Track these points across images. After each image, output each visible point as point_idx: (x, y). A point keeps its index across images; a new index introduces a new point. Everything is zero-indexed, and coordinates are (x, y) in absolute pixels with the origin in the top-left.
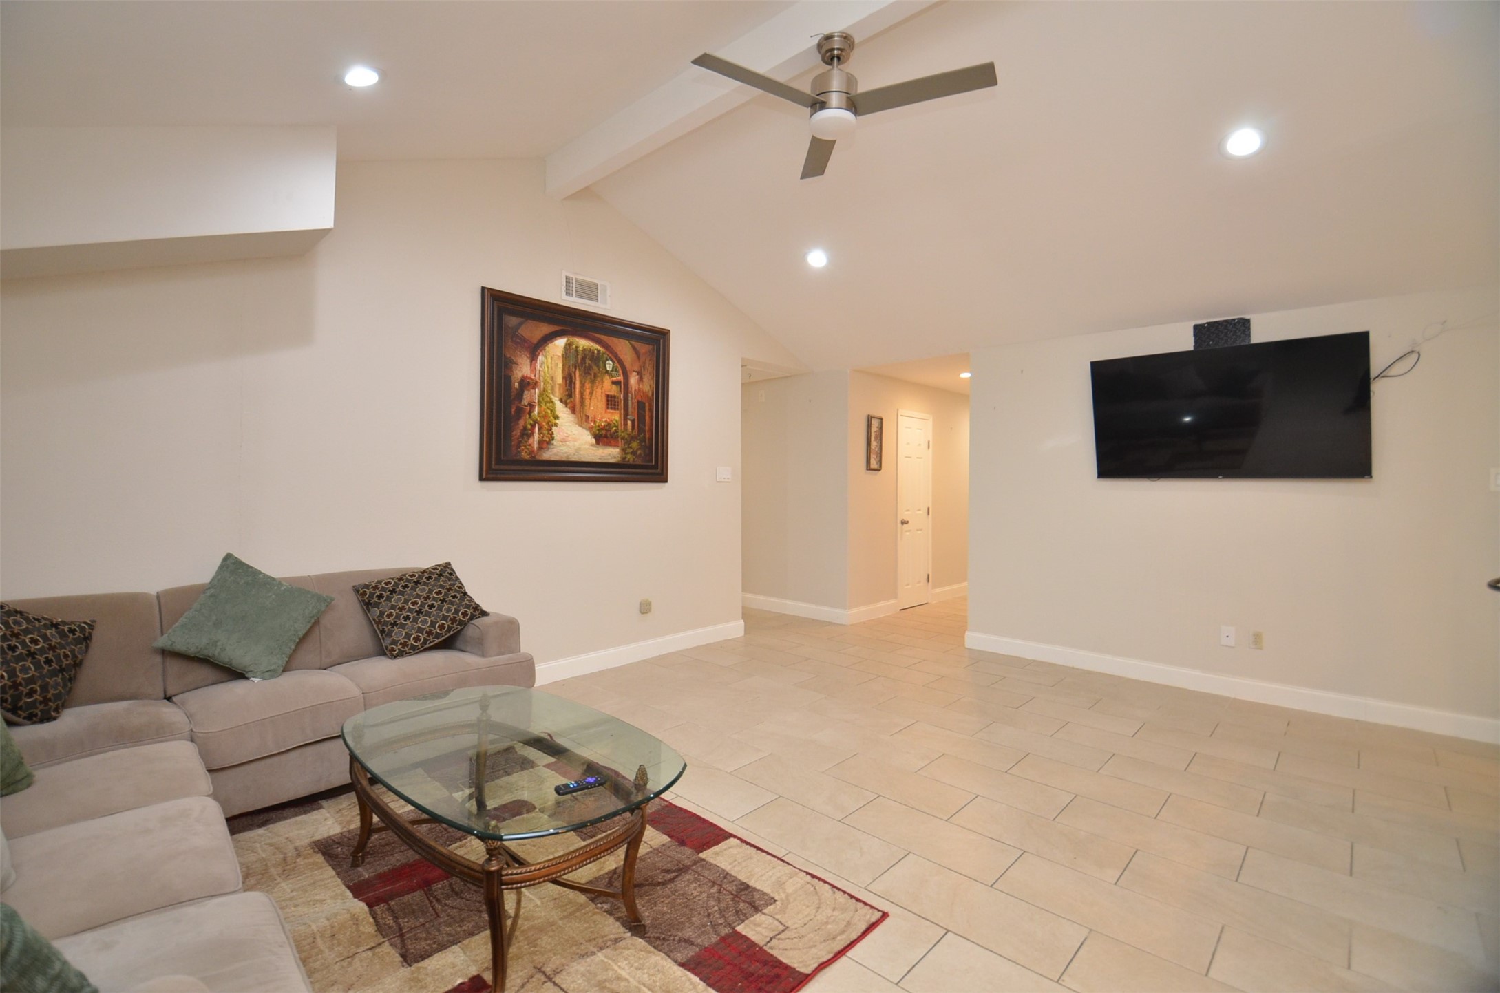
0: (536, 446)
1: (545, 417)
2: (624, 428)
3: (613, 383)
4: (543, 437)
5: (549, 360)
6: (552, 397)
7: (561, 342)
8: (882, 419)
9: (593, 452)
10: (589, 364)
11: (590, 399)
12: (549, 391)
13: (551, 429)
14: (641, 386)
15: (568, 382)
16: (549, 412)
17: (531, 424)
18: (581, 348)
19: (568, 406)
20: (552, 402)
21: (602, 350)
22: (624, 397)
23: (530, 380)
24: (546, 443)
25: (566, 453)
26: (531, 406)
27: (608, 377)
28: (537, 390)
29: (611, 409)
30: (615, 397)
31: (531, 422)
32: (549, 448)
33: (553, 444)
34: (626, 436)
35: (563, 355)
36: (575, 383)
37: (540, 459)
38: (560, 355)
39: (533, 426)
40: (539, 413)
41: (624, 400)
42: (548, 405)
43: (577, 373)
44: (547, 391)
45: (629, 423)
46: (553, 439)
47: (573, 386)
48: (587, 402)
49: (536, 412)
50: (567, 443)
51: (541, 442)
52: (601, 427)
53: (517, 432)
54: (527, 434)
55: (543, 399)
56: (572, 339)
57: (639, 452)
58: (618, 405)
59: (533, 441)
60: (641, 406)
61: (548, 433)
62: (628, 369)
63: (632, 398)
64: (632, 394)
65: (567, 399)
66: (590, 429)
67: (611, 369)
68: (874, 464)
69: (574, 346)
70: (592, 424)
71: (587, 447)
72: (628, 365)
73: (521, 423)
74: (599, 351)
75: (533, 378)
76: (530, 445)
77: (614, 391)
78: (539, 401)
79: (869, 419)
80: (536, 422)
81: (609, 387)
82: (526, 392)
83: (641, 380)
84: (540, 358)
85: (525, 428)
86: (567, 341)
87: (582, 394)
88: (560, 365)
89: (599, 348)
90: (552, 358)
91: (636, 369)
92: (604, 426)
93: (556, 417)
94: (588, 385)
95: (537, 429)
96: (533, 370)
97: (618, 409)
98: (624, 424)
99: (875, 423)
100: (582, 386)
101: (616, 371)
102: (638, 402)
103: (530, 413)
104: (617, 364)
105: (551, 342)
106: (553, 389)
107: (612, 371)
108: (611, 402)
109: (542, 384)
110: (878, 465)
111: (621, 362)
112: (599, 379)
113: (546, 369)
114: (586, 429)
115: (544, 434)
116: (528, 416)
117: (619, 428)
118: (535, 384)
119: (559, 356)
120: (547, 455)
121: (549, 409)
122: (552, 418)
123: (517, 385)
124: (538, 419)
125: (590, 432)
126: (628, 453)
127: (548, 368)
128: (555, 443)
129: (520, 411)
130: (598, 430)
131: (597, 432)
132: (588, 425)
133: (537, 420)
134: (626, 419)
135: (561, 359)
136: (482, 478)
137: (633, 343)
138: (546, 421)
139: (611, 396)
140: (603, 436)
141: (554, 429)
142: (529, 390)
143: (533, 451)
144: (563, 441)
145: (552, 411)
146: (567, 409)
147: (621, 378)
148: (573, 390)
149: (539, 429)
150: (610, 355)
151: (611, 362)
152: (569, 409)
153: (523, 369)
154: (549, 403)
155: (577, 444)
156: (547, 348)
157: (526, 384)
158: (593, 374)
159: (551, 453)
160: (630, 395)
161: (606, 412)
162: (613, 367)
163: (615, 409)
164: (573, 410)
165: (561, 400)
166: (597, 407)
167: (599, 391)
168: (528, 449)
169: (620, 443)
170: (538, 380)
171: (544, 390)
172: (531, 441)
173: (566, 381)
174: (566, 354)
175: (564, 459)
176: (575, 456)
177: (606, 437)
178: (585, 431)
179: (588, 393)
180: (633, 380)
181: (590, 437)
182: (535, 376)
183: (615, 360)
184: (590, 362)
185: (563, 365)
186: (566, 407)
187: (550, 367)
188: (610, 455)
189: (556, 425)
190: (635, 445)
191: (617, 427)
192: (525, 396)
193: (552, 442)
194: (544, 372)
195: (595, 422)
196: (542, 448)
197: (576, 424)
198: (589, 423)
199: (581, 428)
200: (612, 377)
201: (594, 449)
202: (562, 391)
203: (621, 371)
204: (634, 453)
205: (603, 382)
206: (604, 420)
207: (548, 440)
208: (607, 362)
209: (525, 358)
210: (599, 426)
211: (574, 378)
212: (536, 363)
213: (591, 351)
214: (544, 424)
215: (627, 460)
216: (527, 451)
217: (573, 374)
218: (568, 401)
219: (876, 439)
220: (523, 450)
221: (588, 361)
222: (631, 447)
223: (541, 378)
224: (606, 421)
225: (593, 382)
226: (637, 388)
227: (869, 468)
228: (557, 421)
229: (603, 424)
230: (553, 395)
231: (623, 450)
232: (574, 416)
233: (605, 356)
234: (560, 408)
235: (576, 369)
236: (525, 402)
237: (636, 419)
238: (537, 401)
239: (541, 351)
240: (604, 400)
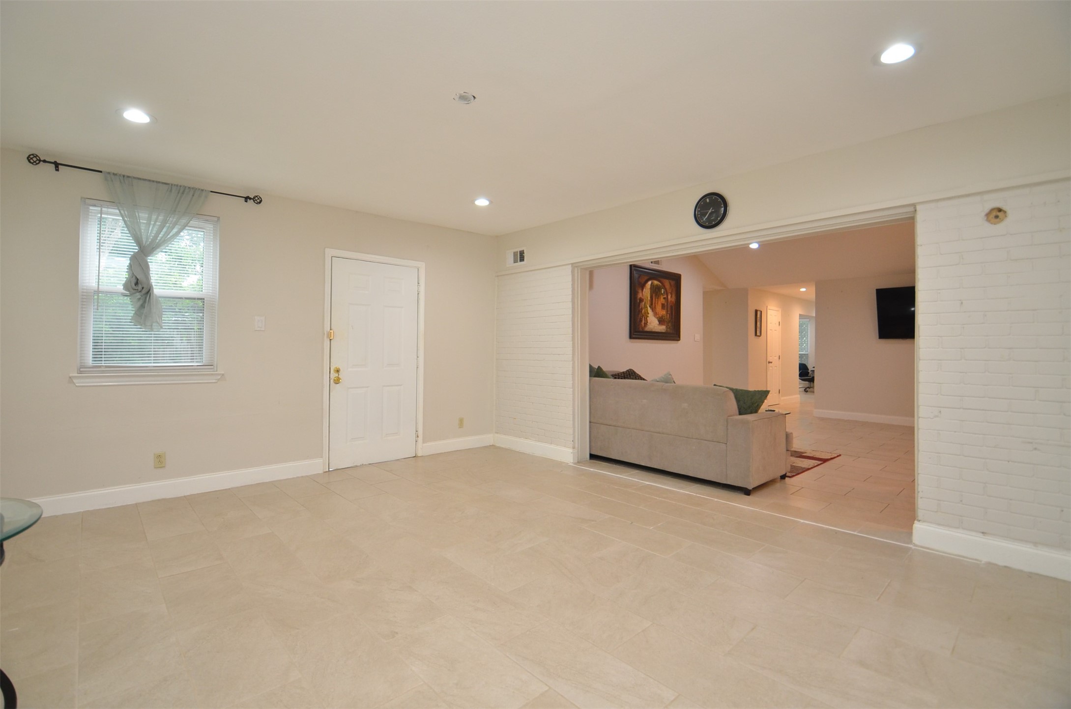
8: (761, 312)
24: (646, 324)
26: (642, 309)
46: (647, 322)
51: (645, 323)
53: (639, 320)
54: (641, 321)
60: (671, 307)
66: (657, 318)
68: (758, 334)
72: (668, 290)
79: (756, 311)
80: (643, 315)
83: (671, 297)
84: (644, 290)
85: (640, 318)
87: (655, 304)
91: (670, 292)
93: (648, 313)
94: (656, 300)
99: (759, 313)
100: (655, 300)
108: (663, 306)
110: (760, 334)
123: (638, 301)
134: (667, 314)
136: (630, 338)
137: (670, 280)
140: (661, 321)
141: (648, 318)
147: (665, 296)
153: (640, 295)
166: (659, 308)
180: (669, 297)
204: (669, 328)
219: (759, 321)
225: (658, 298)
227: (756, 335)
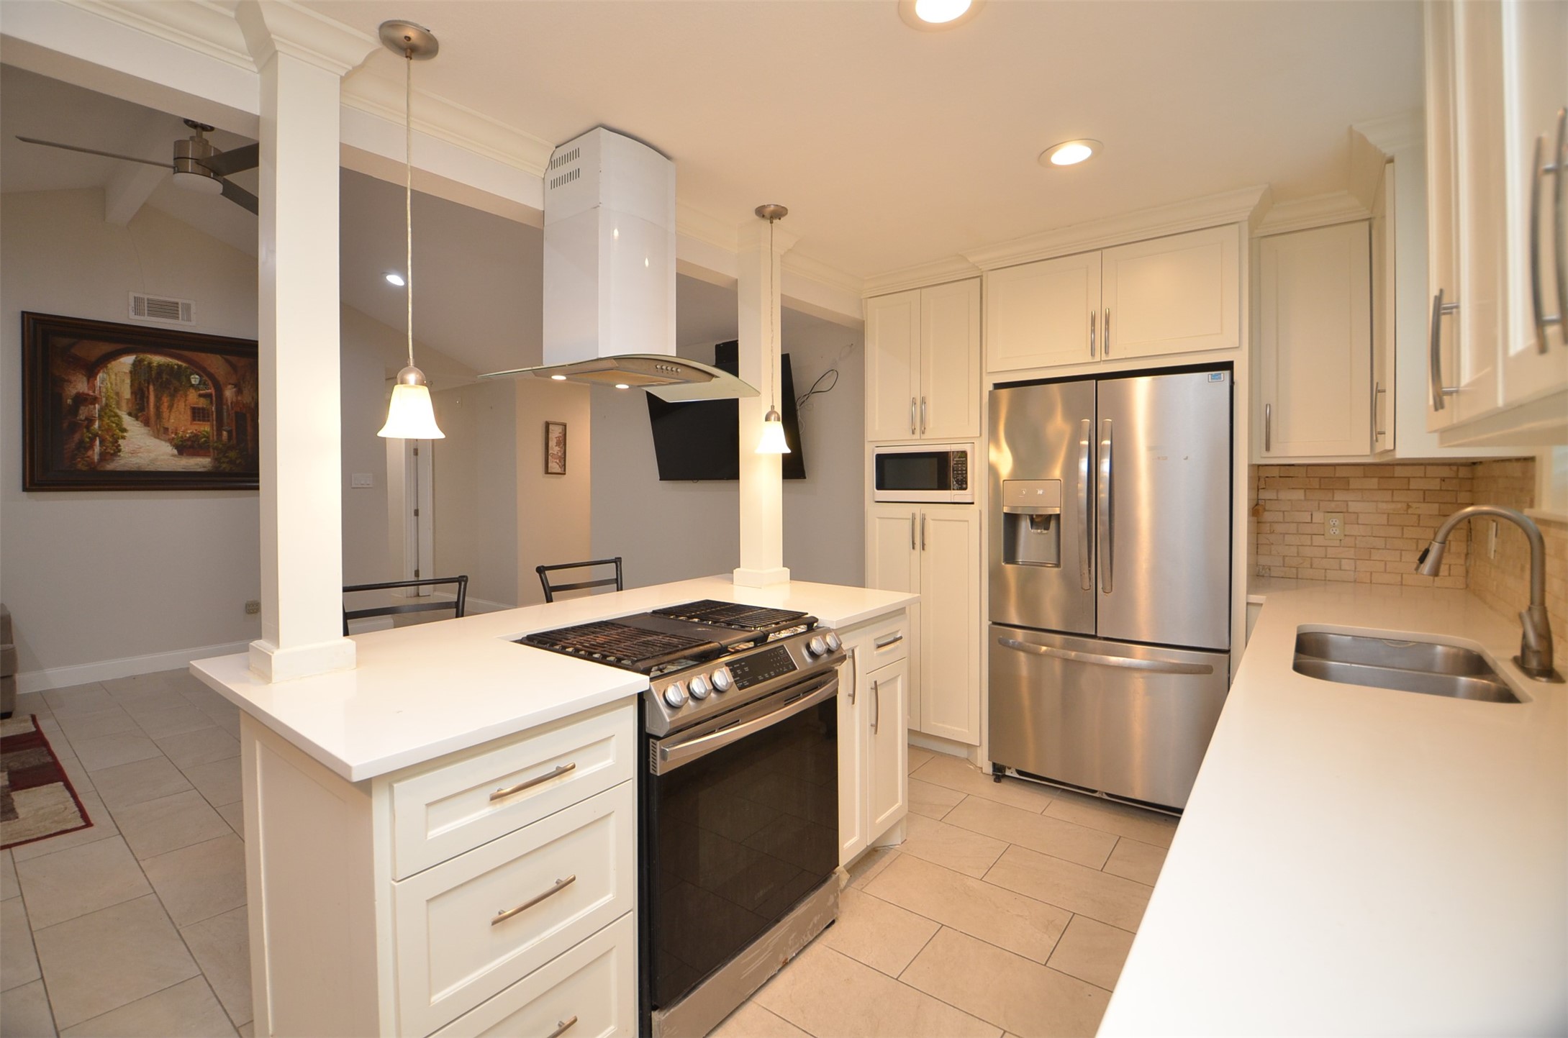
0: (96, 458)
1: (109, 429)
2: (217, 439)
3: (200, 396)
4: (105, 450)
5: (113, 377)
6: (117, 411)
7: (128, 360)
8: (565, 426)
9: (174, 462)
10: (167, 379)
11: (170, 412)
12: (113, 406)
13: (117, 442)
14: (239, 398)
15: (138, 396)
16: (114, 425)
17: (89, 438)
18: (155, 364)
19: (140, 419)
20: (117, 415)
21: (184, 365)
22: (216, 409)
23: (88, 397)
24: (108, 456)
25: (136, 464)
26: (90, 421)
27: (194, 391)
28: (97, 406)
29: (199, 420)
30: (203, 409)
31: (90, 435)
32: (114, 460)
33: (119, 456)
34: (221, 446)
35: (131, 372)
36: (148, 398)
37: (102, 469)
38: (128, 371)
39: (92, 440)
40: (99, 427)
41: (217, 412)
42: (113, 419)
43: (151, 388)
44: (111, 406)
45: (225, 433)
46: (120, 451)
47: (145, 400)
48: (166, 414)
49: (97, 425)
50: (139, 454)
51: (103, 454)
52: (185, 438)
53: (72, 446)
54: (85, 446)
55: (106, 413)
56: (142, 356)
57: (238, 462)
58: (208, 417)
59: (93, 453)
60: (239, 414)
61: (113, 446)
62: (221, 383)
63: (228, 409)
64: (228, 406)
65: (139, 411)
66: (171, 441)
67: (197, 383)
68: (554, 466)
69: (146, 363)
70: (173, 436)
71: (166, 457)
72: (221, 379)
73: (77, 437)
74: (180, 367)
75: (91, 393)
76: (88, 457)
77: (202, 403)
78: (99, 415)
79: (548, 425)
80: (96, 435)
81: (195, 400)
82: (82, 408)
83: (238, 393)
84: (100, 376)
85: (81, 442)
86: (136, 358)
87: (158, 408)
88: (128, 381)
89: (180, 363)
90: (116, 374)
91: (231, 382)
92: (190, 437)
93: (125, 430)
94: (165, 400)
95: (97, 442)
96: (93, 387)
97: (208, 421)
98: (217, 435)
99: (555, 432)
100: (158, 399)
101: (205, 384)
102: (236, 413)
103: (88, 427)
104: (205, 378)
105: (115, 360)
106: (118, 404)
107: (199, 384)
108: (198, 414)
109: (104, 399)
110: (563, 469)
111: (211, 376)
112: (181, 392)
113: (109, 385)
114: (166, 441)
115: (107, 447)
116: (85, 430)
117: (211, 438)
118: (94, 400)
119: (125, 373)
120: (110, 466)
121: (113, 423)
122: (118, 431)
123: (69, 401)
124: (100, 433)
125: (171, 443)
126: (224, 462)
127: (111, 384)
128: (122, 455)
129: (74, 427)
130: (182, 441)
131: (180, 443)
132: (167, 437)
133: (97, 433)
134: (219, 430)
135: (129, 376)
136: (25, 489)
137: (228, 357)
138: (110, 434)
139: (199, 409)
140: (185, 447)
141: (121, 442)
142: (86, 406)
143: (93, 463)
144: (133, 453)
145: (117, 425)
146: (139, 422)
147: (212, 391)
148: (146, 404)
149: (100, 442)
150: (195, 370)
151: (197, 377)
152: (141, 422)
153: (78, 389)
154: (114, 417)
155: (153, 455)
156: (109, 366)
157: (81, 400)
158: (172, 389)
159: (117, 465)
160: (225, 407)
161: (191, 424)
162: (200, 381)
163: (204, 421)
164: (146, 423)
165: (130, 414)
166: (179, 419)
167: (182, 405)
168: (86, 461)
169: (212, 454)
170: (98, 396)
171: (107, 405)
172: (90, 453)
173: (136, 396)
174: (135, 370)
175: (135, 468)
176: (150, 467)
177: (191, 447)
178: (163, 443)
179: (166, 407)
180: (229, 393)
181: (170, 448)
182: (94, 392)
183: (202, 374)
184: (168, 377)
185: (131, 381)
186: (137, 420)
187: (114, 383)
188: (197, 464)
189: (123, 438)
190: (232, 454)
191: (208, 437)
192: (81, 412)
193: (119, 454)
194: (107, 389)
195: (176, 434)
196: (105, 460)
197: (152, 436)
198: (168, 435)
199: (157, 441)
200: (199, 390)
201: (176, 459)
202: (130, 405)
203: (210, 383)
204: (230, 462)
205: (186, 396)
206: (189, 431)
207: (112, 452)
208: (192, 376)
209: (80, 376)
210: (182, 437)
211: (146, 393)
212: (96, 379)
213: (168, 366)
214: (107, 437)
215: (221, 468)
216: (85, 462)
217: (145, 389)
218: (140, 414)
219: (558, 444)
220: (80, 462)
221: (165, 377)
222: (227, 457)
223: (103, 394)
224: (192, 433)
225: (173, 396)
226: (234, 400)
227: (546, 471)
228: (125, 434)
229: (188, 435)
230: (118, 408)
231: (216, 459)
232: (149, 428)
233: (189, 371)
234: (127, 421)
235: (149, 384)
236: (82, 417)
237: (234, 428)
238: (97, 416)
239: (102, 368)
240: (189, 412)
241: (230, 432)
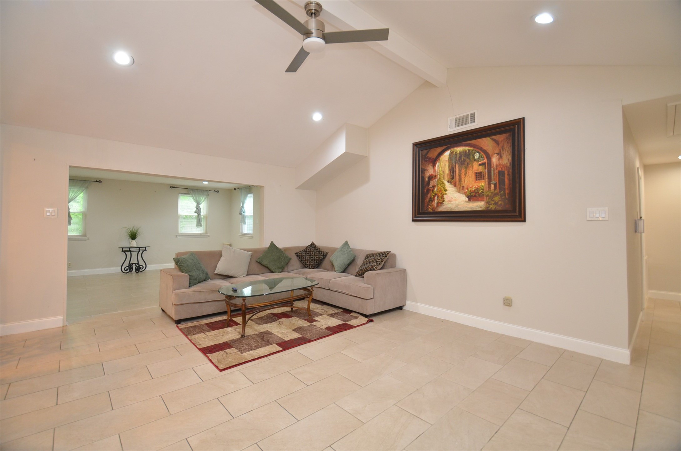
0: (435, 205)
1: (440, 191)
2: (488, 190)
3: (480, 165)
4: (439, 201)
5: (442, 164)
6: (443, 181)
7: (447, 153)
9: (466, 205)
10: (463, 159)
11: (465, 177)
12: (442, 178)
13: (443, 196)
14: (500, 162)
15: (452, 171)
16: (442, 188)
17: (433, 196)
18: (458, 153)
19: (452, 184)
20: (443, 183)
21: (471, 149)
22: (488, 171)
23: (433, 176)
24: (440, 204)
25: (450, 207)
26: (434, 187)
27: (476, 163)
28: (436, 179)
29: (479, 180)
30: (481, 173)
31: (434, 194)
32: (442, 206)
33: (444, 204)
34: (490, 194)
35: (449, 159)
36: (455, 172)
37: (437, 211)
38: (447, 159)
39: (434, 196)
40: (437, 190)
41: (488, 173)
42: (442, 185)
43: (457, 166)
44: (441, 179)
45: (492, 186)
47: (454, 173)
48: (463, 179)
49: (436, 189)
50: (451, 202)
51: (438, 203)
52: (472, 191)
53: (427, 200)
54: (431, 200)
55: (439, 183)
56: (453, 150)
57: (500, 203)
58: (484, 177)
59: (434, 203)
60: (501, 173)
61: (442, 199)
62: (490, 154)
63: (494, 171)
64: (494, 168)
65: (452, 180)
66: (465, 193)
67: (478, 157)
69: (454, 153)
70: (466, 190)
71: (463, 203)
72: (490, 152)
73: (429, 196)
74: (469, 150)
75: (434, 174)
76: (433, 205)
77: (481, 169)
78: (437, 184)
80: (436, 194)
81: (477, 168)
82: (431, 181)
83: (501, 157)
84: (437, 164)
85: (431, 198)
86: (450, 151)
87: (460, 176)
88: (447, 164)
89: (469, 148)
90: (443, 162)
91: (497, 151)
92: (474, 190)
93: (446, 190)
94: (463, 171)
95: (436, 197)
96: (434, 170)
97: (484, 179)
98: (488, 187)
100: (460, 171)
101: (482, 157)
102: (499, 172)
103: (433, 191)
104: (482, 153)
105: (442, 155)
106: (444, 177)
107: (479, 158)
108: (479, 176)
109: (439, 176)
111: (485, 152)
112: (470, 165)
113: (440, 168)
114: (463, 194)
115: (439, 199)
116: (432, 192)
117: (485, 190)
118: (435, 176)
119: (446, 160)
120: (441, 209)
121: (442, 187)
122: (443, 191)
123: (427, 179)
124: (437, 193)
125: (465, 195)
126: (491, 204)
127: (441, 167)
128: (445, 203)
129: (428, 191)
130: (470, 193)
131: (470, 194)
132: (464, 192)
133: (436, 193)
134: (489, 184)
135: (448, 161)
136: (413, 220)
137: (490, 137)
138: (441, 193)
139: (479, 173)
140: (472, 196)
141: (445, 196)
142: (432, 180)
143: (434, 208)
144: (449, 202)
145: (443, 188)
146: (452, 185)
147: (485, 161)
148: (455, 175)
149: (437, 197)
150: (477, 150)
151: (478, 154)
152: (453, 185)
153: (430, 171)
154: (442, 184)
155: (457, 202)
156: (440, 158)
157: (431, 178)
158: (466, 164)
159: (442, 208)
160: (492, 169)
161: (475, 182)
162: (479, 156)
163: (481, 179)
164: (455, 185)
165: (448, 182)
166: (470, 182)
167: (471, 172)
168: (432, 207)
169: (485, 199)
170: (437, 175)
171: (440, 179)
172: (433, 203)
173: (450, 171)
174: (450, 158)
175: (449, 210)
176: (455, 209)
177: (475, 196)
178: (462, 195)
179: (463, 174)
180: (495, 160)
181: (465, 197)
182: (435, 173)
183: (480, 151)
184: (464, 158)
185: (449, 164)
186: (451, 184)
187: (442, 167)
188: (477, 206)
189: (446, 194)
190: (497, 199)
191: (483, 189)
192: (430, 184)
193: (444, 202)
194: (440, 170)
195: (468, 189)
196: (438, 206)
197: (457, 192)
198: (464, 190)
199: (459, 194)
200: (479, 161)
201: (467, 204)
202: (448, 177)
203: (485, 157)
204: (496, 204)
205: (473, 166)
206: (474, 187)
207: (441, 202)
208: (475, 154)
209: (431, 166)
210: (470, 191)
211: (455, 169)
212: (436, 167)
213: (464, 152)
214: (440, 194)
215: (490, 208)
216: (431, 208)
217: (454, 167)
218: (452, 181)
220: (430, 207)
221: (463, 158)
222: (494, 201)
223: (438, 173)
224: (475, 188)
225: (466, 168)
226: (498, 164)
228: (446, 192)
229: (473, 189)
230: (444, 180)
231: (488, 203)
232: (456, 188)
233: (473, 151)
234: (448, 186)
235: (456, 164)
236: (431, 186)
237: (498, 182)
238: (436, 185)
239: (438, 161)
240: (474, 176)
241: (495, 185)
